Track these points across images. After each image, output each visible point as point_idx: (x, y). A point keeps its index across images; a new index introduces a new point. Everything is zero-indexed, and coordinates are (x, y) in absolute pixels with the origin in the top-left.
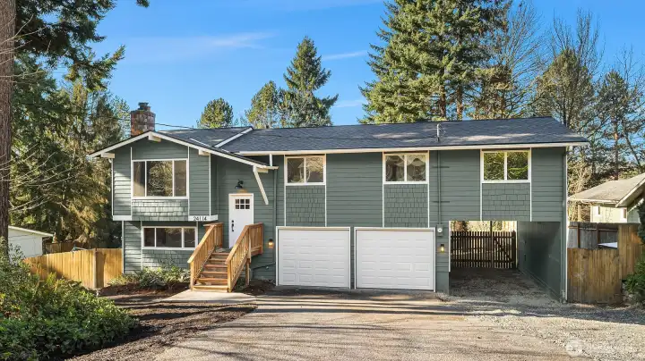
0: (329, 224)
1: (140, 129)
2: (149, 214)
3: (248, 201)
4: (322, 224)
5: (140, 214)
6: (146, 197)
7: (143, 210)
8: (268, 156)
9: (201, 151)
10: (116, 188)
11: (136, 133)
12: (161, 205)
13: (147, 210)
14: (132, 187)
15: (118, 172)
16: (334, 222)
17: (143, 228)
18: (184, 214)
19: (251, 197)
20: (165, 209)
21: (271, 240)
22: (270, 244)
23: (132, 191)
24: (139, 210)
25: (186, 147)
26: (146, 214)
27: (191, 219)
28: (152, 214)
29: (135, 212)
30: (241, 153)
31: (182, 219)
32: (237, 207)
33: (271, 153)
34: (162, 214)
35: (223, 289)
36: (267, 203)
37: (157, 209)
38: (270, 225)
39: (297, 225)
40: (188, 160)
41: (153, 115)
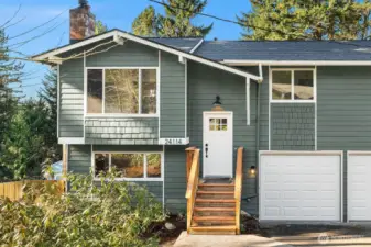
0: (320, 148)
1: (82, 33)
2: (107, 136)
3: (225, 121)
4: (311, 147)
5: (94, 136)
6: (103, 114)
7: (99, 130)
8: (257, 67)
9: (181, 56)
10: (63, 102)
11: (78, 36)
12: (122, 124)
13: (106, 130)
14: (85, 102)
15: (67, 82)
16: (325, 146)
17: (93, 154)
18: (153, 136)
19: (229, 116)
20: (128, 130)
21: (253, 167)
22: (253, 171)
23: (85, 107)
24: (93, 130)
25: (156, 50)
26: (103, 136)
27: (162, 141)
28: (112, 136)
29: (89, 133)
30: (226, 61)
31: (151, 142)
32: (212, 128)
33: (260, 63)
34: (124, 136)
35: (230, 231)
36: (248, 123)
37: (118, 130)
38: (253, 149)
39: (284, 149)
40: (158, 69)
41: (94, 17)
